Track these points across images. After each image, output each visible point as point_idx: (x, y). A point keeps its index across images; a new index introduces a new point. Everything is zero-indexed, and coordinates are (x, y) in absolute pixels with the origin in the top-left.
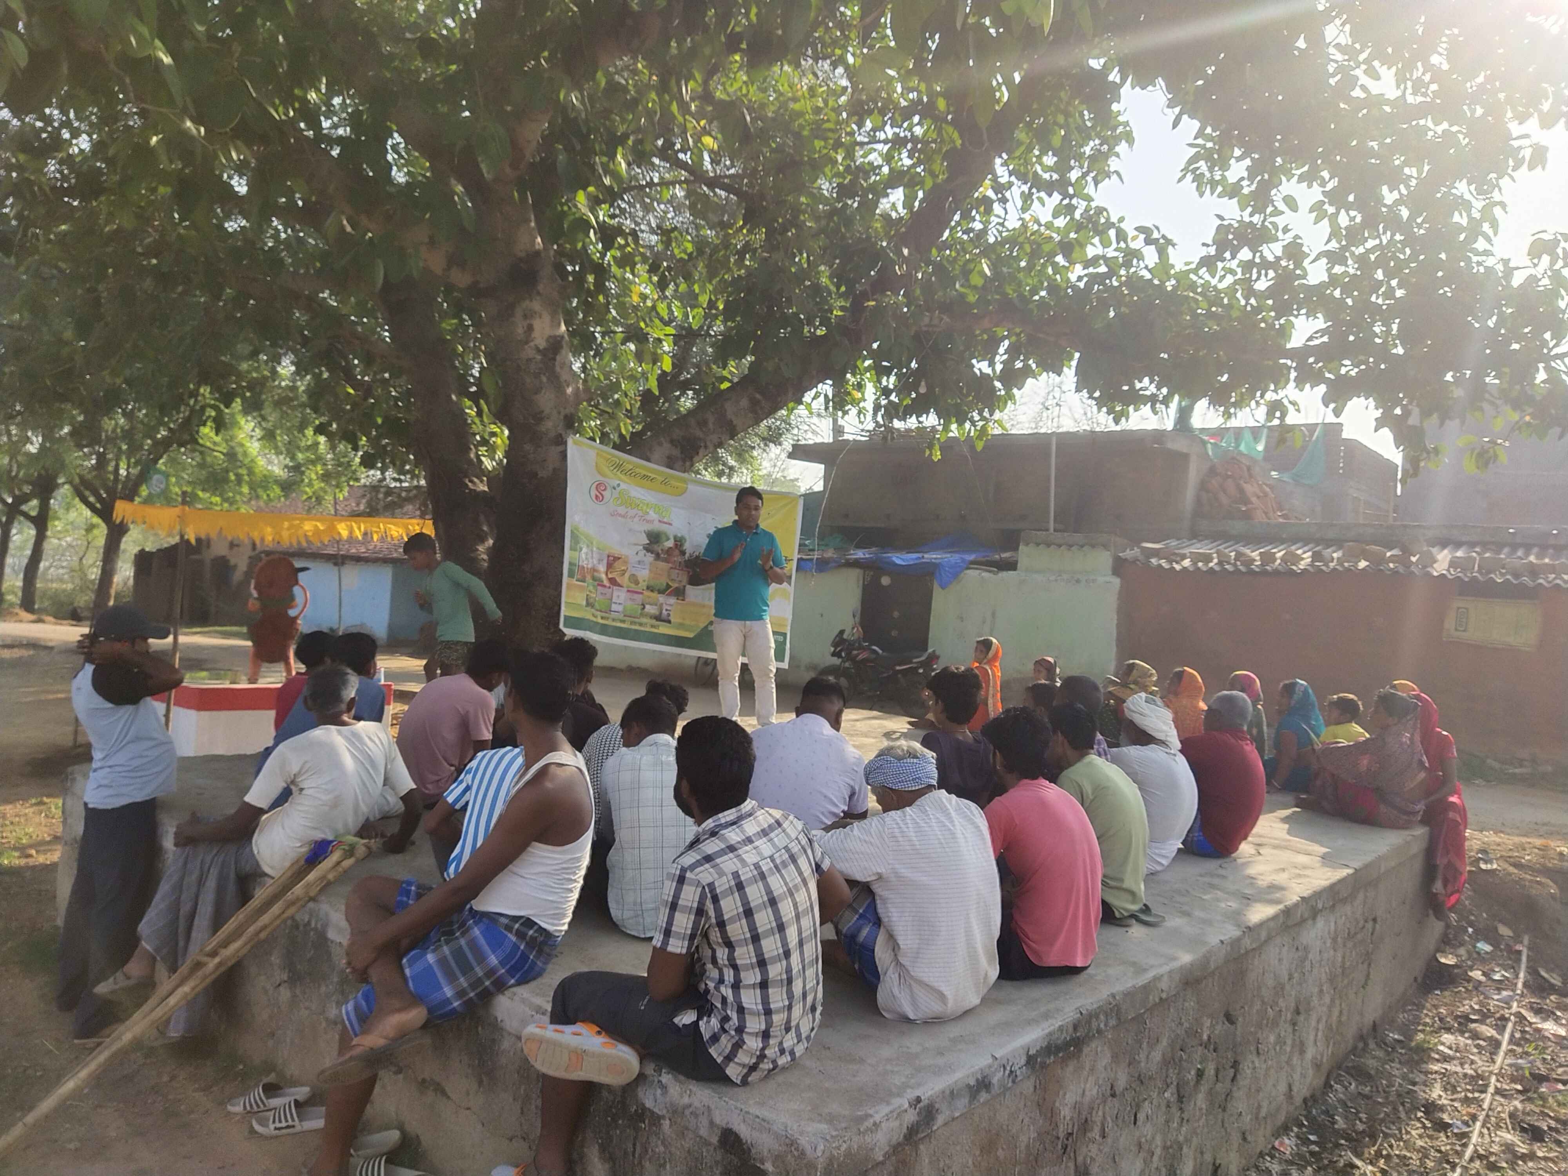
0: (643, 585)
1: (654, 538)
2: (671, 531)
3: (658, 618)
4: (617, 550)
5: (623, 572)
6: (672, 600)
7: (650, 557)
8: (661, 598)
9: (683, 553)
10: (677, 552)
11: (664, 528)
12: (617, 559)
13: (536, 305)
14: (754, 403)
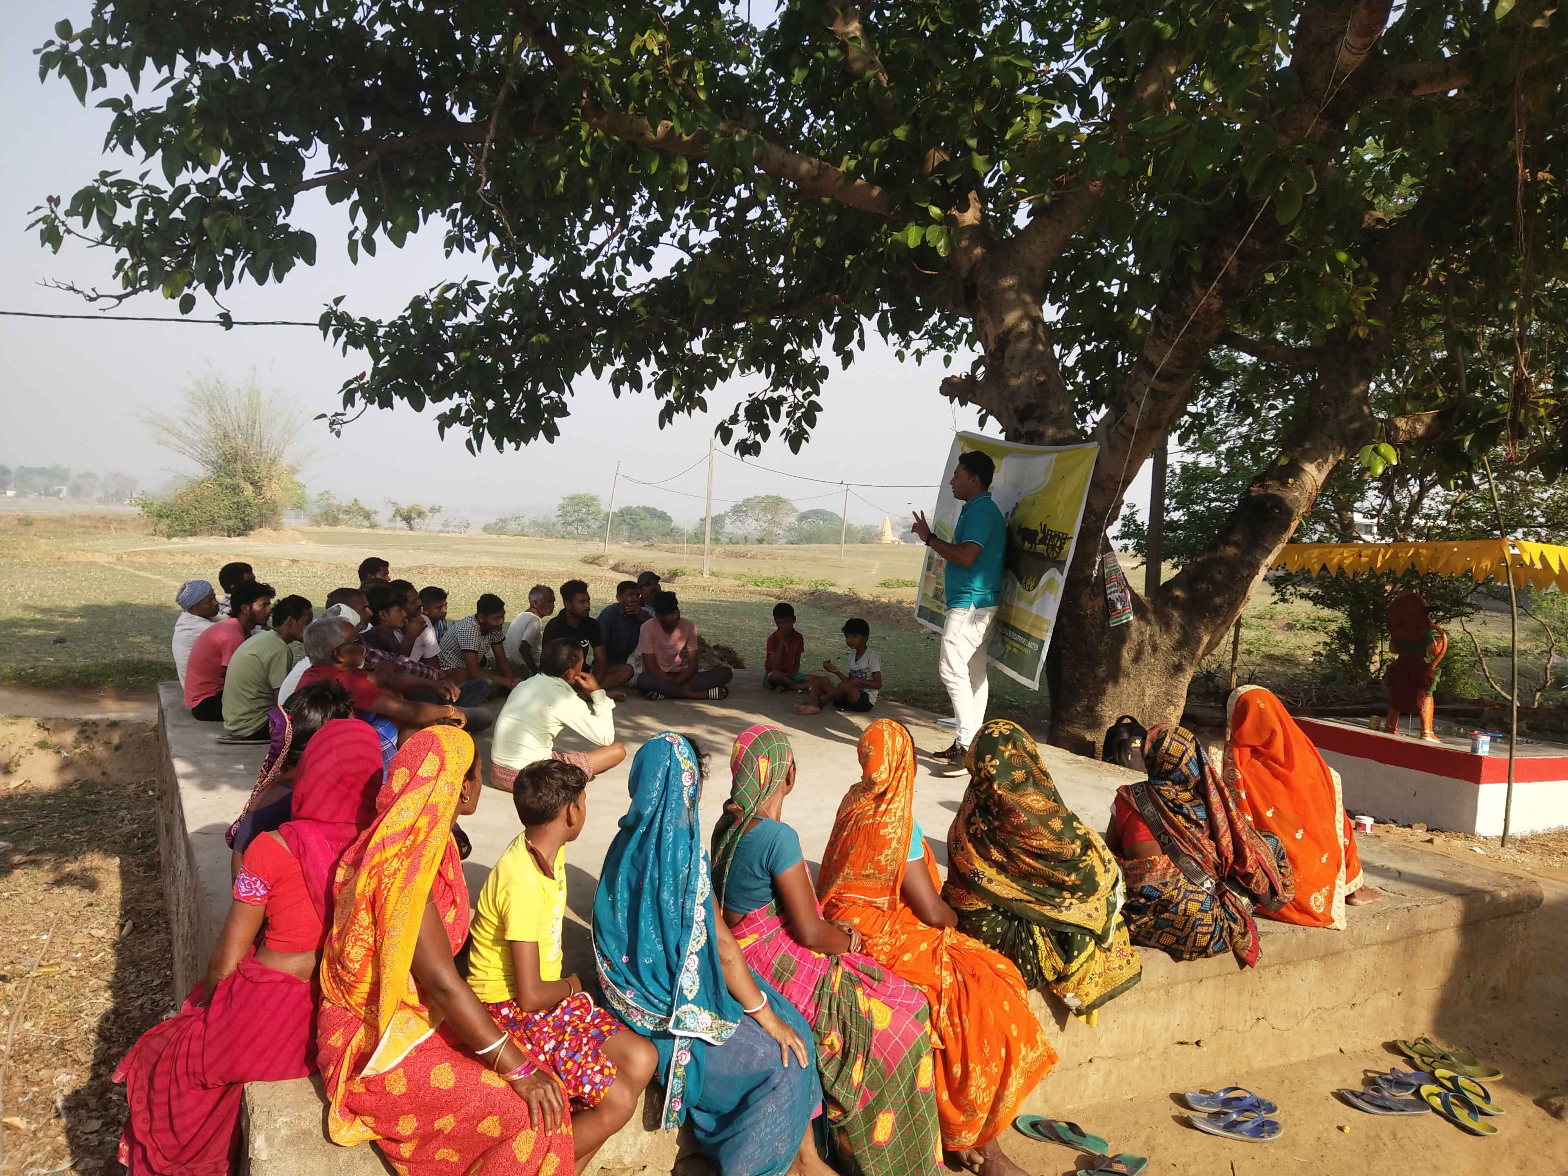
14: (1157, 323)
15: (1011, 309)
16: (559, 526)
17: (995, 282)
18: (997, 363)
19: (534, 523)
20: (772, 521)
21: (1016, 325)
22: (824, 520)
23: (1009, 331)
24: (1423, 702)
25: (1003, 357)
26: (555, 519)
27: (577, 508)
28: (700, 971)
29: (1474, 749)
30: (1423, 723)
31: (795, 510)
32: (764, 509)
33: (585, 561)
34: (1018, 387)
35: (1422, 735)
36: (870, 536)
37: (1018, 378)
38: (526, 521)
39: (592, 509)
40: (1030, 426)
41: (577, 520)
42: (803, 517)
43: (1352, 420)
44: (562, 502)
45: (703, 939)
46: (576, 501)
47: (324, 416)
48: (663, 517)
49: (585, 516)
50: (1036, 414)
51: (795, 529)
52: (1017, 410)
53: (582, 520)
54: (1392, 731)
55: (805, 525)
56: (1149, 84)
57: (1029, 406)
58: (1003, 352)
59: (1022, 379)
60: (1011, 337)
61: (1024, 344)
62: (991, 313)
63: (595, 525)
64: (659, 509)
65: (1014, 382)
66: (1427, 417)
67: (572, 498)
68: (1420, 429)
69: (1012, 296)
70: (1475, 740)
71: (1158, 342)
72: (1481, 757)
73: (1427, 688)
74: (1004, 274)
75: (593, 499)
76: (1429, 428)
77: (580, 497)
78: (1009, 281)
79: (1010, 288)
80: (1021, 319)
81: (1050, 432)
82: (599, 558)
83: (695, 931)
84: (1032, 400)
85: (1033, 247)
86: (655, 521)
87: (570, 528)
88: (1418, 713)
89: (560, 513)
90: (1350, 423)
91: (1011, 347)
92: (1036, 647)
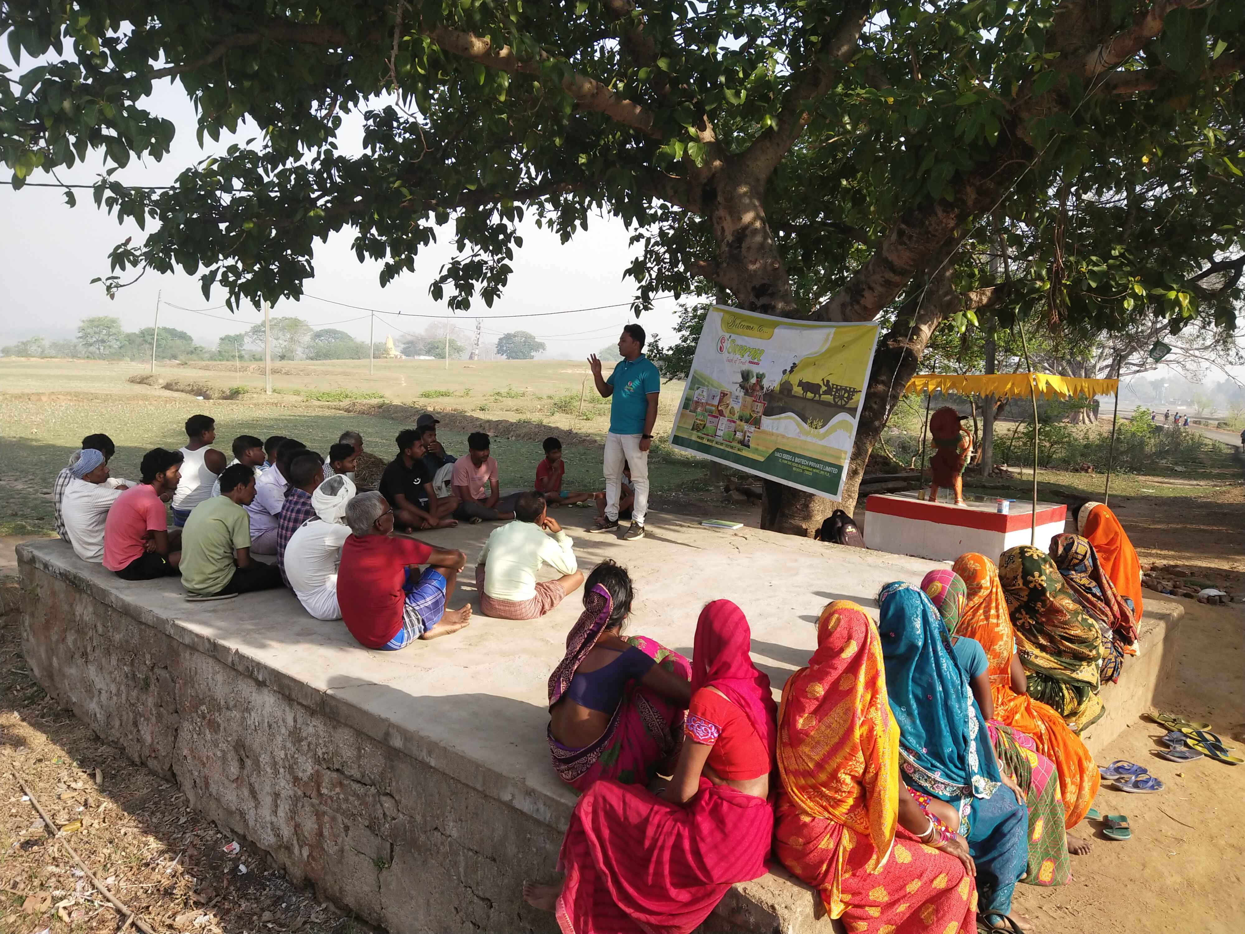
0: (737, 415)
1: (746, 376)
2: (756, 370)
3: (742, 443)
4: (726, 388)
5: (727, 405)
6: (753, 428)
7: (742, 393)
8: (747, 427)
9: (762, 388)
10: (758, 387)
11: (752, 368)
13: (721, 212)
14: (901, 233)
15: (747, 211)
16: (80, 347)
17: (735, 189)
18: (735, 252)
19: (54, 345)
20: (292, 339)
21: (751, 223)
22: (335, 338)
23: (746, 227)
24: (956, 480)
25: (740, 247)
26: (75, 341)
27: (97, 330)
28: (978, 751)
29: (1000, 510)
30: (956, 494)
31: (311, 330)
32: (283, 329)
33: (132, 381)
34: (755, 271)
35: (956, 502)
36: (380, 352)
37: (755, 264)
38: (46, 343)
39: (113, 330)
40: (763, 300)
41: (97, 341)
42: (318, 335)
43: (946, 294)
44: (82, 324)
45: (977, 729)
46: (96, 323)
47: (99, 279)
48: (183, 336)
49: (106, 338)
50: (769, 292)
51: (313, 347)
52: (754, 288)
53: (103, 341)
54: (934, 500)
55: (319, 342)
56: (843, 45)
57: (763, 285)
58: (741, 243)
59: (758, 265)
60: (748, 232)
61: (759, 238)
62: (731, 213)
63: (116, 345)
64: (179, 329)
65: (752, 267)
66: (989, 291)
67: (92, 321)
68: (985, 300)
69: (747, 201)
70: (1000, 505)
71: (900, 247)
72: (1006, 516)
73: (959, 471)
74: (739, 185)
75: (113, 321)
76: (990, 299)
77: (99, 320)
78: (743, 189)
79: (745, 194)
80: (755, 219)
81: (780, 305)
82: (147, 378)
83: (971, 725)
84: (766, 281)
85: (759, 163)
86: (178, 342)
87: (92, 349)
88: (952, 487)
89: (80, 334)
90: (945, 296)
91: (748, 240)
92: (835, 471)
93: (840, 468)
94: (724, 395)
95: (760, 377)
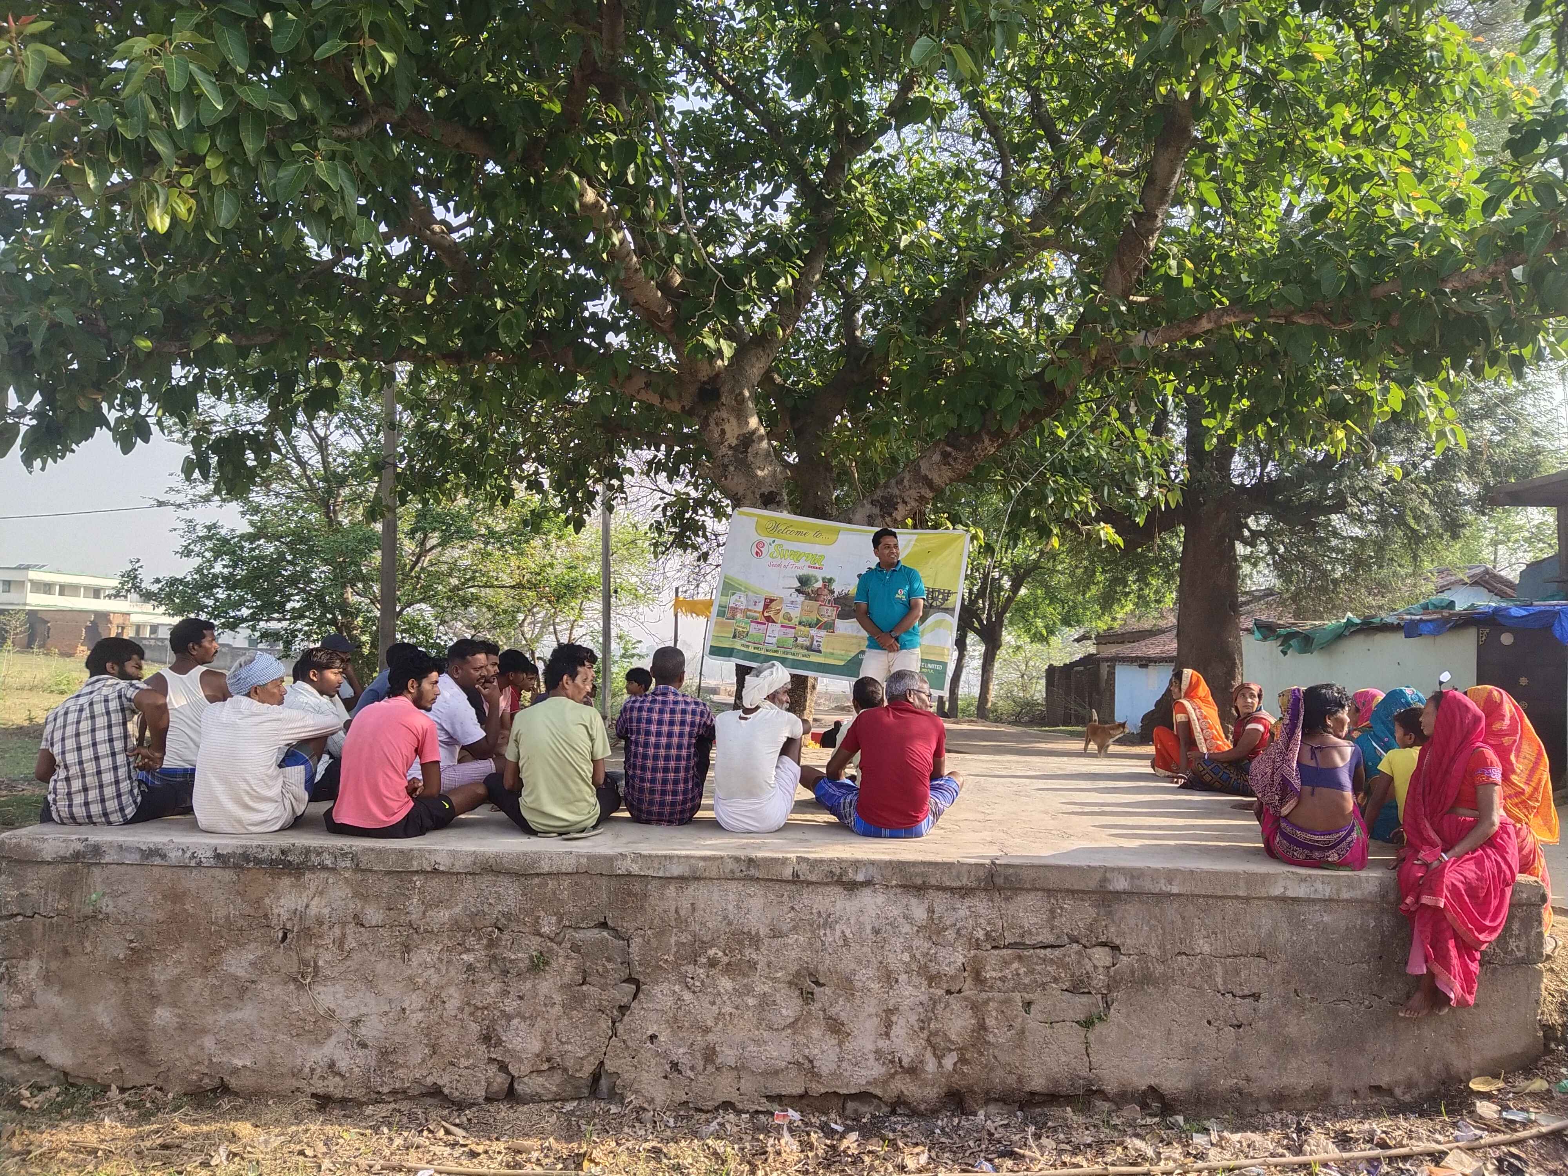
0: (795, 621)
1: (804, 581)
2: (819, 574)
3: (809, 648)
4: (775, 594)
5: (778, 611)
6: (823, 633)
7: (801, 598)
8: (813, 632)
9: (832, 592)
10: (826, 592)
11: (811, 572)
12: (772, 601)
13: (724, 414)
14: (945, 455)
91: (756, 445)
92: (940, 667)
93: (945, 665)
94: (769, 603)
95: (828, 581)
